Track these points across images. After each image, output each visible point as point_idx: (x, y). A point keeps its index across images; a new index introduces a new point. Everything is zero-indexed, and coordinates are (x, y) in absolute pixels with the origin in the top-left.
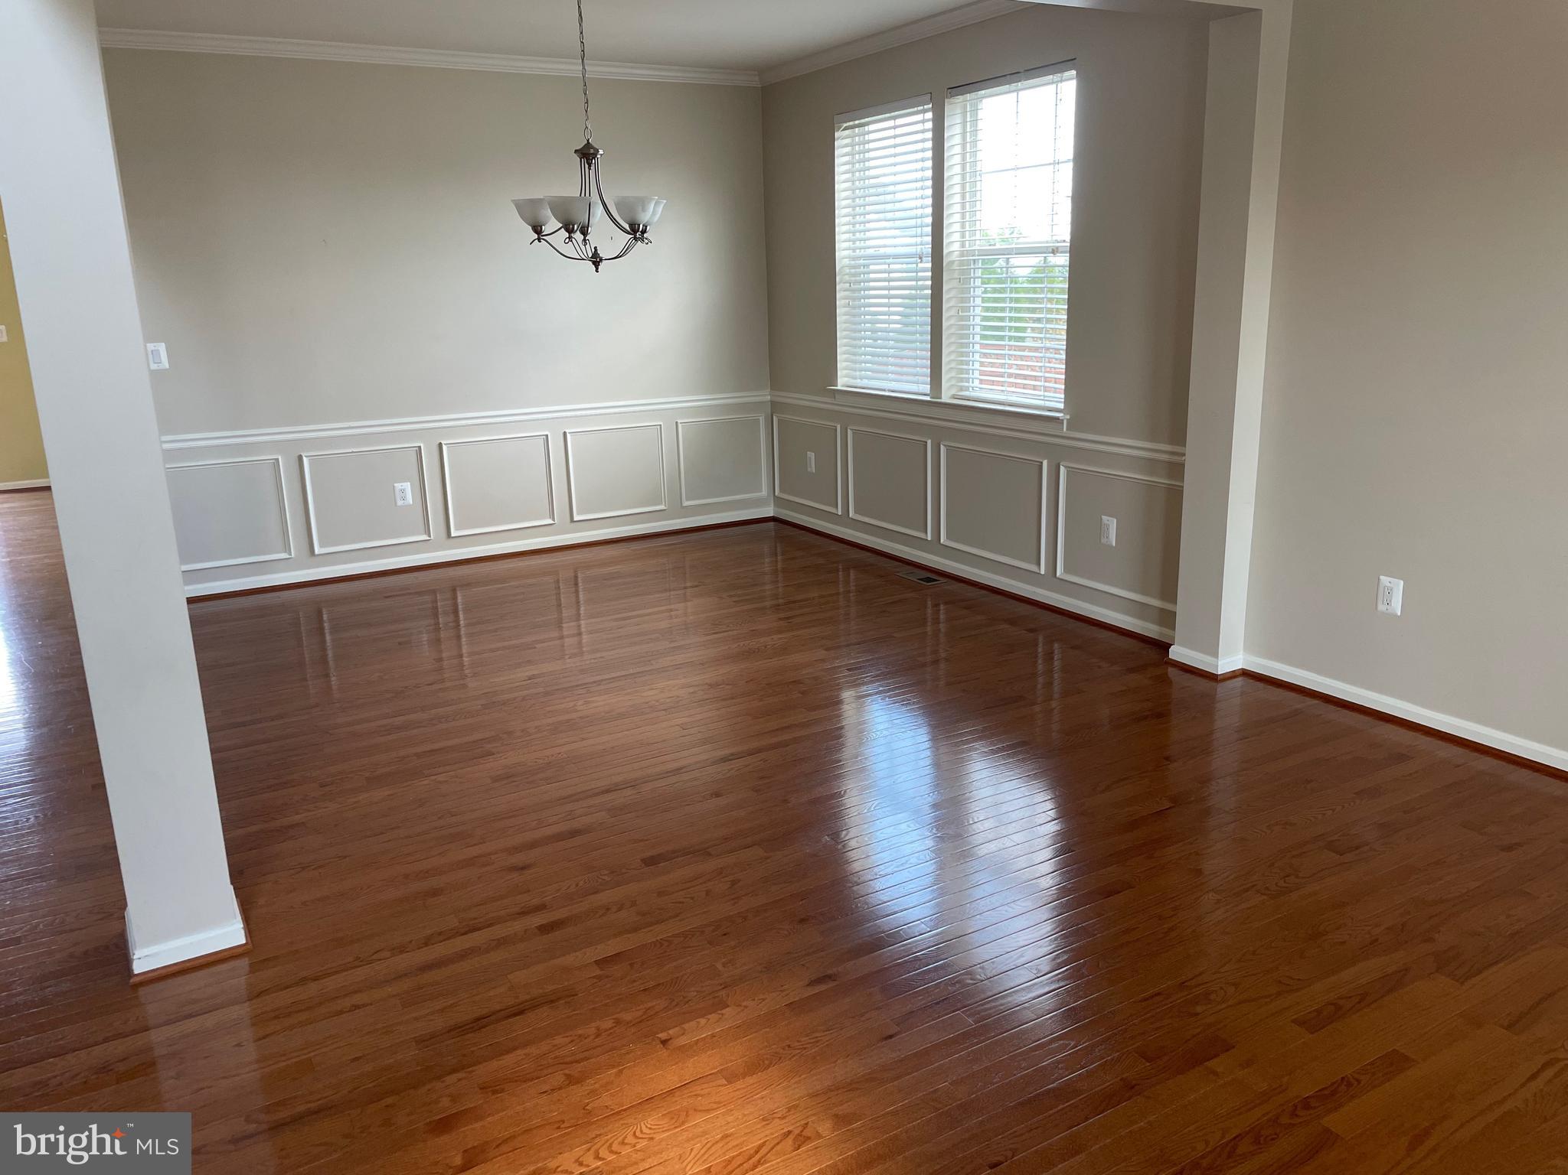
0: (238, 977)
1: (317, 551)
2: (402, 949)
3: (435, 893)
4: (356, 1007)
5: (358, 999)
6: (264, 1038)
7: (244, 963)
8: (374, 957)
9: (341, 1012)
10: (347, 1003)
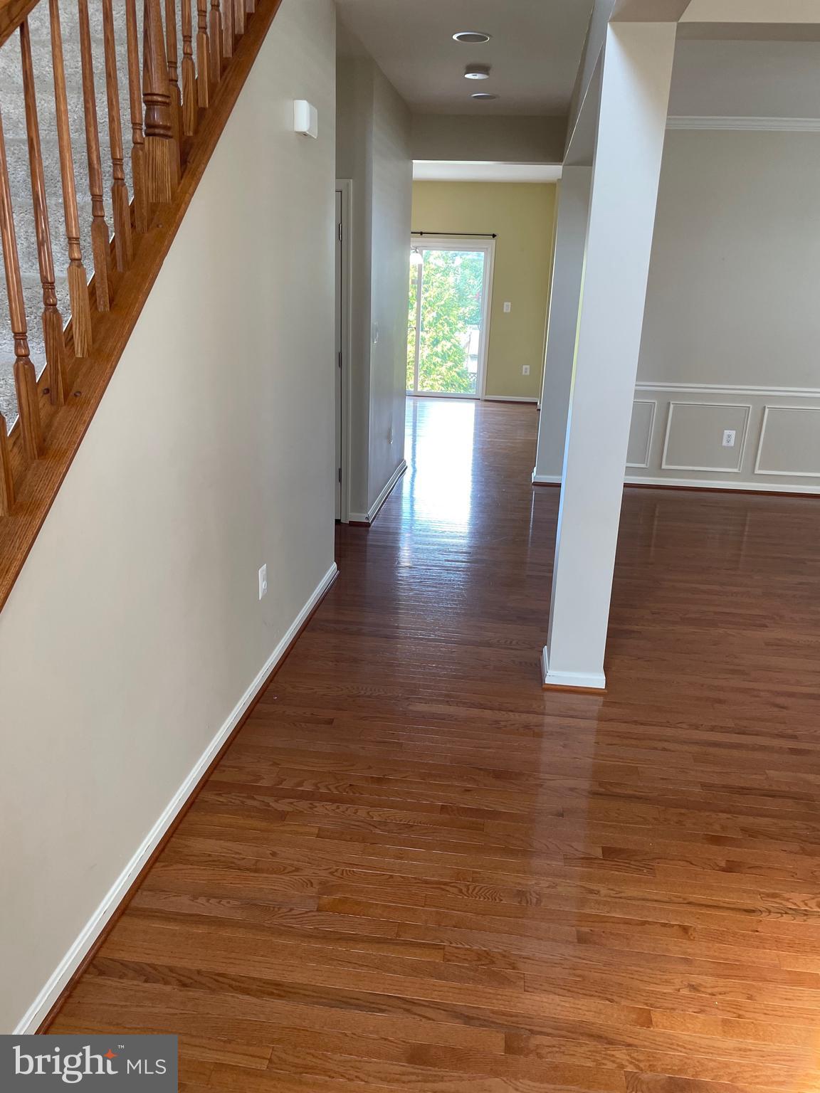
0: (596, 705)
1: (664, 466)
2: (697, 727)
3: (720, 701)
4: (664, 749)
5: (666, 745)
6: (611, 745)
7: (601, 699)
8: (678, 725)
9: (656, 749)
10: (660, 745)
